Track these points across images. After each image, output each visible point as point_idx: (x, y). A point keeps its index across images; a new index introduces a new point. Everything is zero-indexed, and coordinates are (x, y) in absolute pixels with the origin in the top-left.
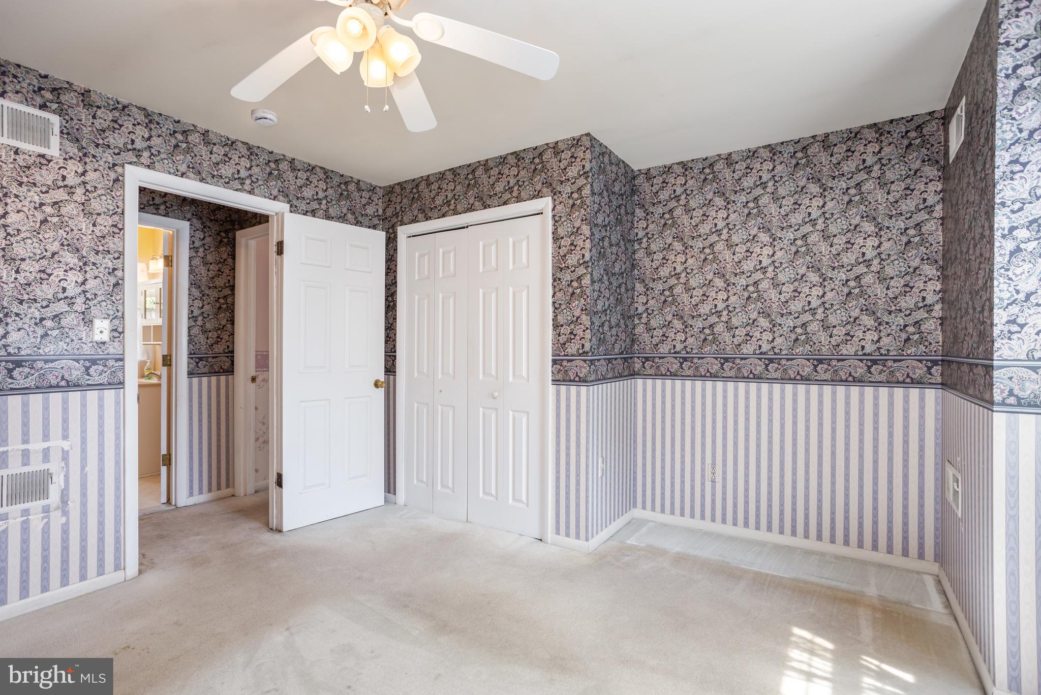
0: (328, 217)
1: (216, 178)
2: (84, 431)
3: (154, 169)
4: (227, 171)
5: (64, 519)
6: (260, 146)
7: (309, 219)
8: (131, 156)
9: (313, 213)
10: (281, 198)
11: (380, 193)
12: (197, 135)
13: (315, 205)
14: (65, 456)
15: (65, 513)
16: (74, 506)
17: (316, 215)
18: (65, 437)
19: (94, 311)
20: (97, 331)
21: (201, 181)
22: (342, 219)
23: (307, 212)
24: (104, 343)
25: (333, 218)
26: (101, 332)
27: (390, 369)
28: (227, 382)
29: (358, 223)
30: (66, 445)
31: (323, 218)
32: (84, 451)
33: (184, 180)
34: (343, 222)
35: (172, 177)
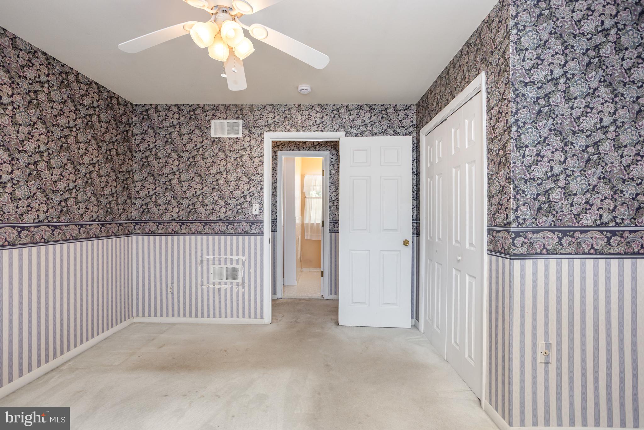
0: (372, 134)
1: (304, 127)
2: (250, 254)
3: (276, 132)
4: (310, 123)
5: (243, 290)
6: (328, 103)
7: (360, 138)
8: (267, 128)
9: (362, 134)
10: (341, 129)
11: (414, 108)
12: (295, 108)
13: (363, 129)
14: (244, 264)
15: (244, 288)
16: (246, 285)
17: (364, 134)
18: (244, 255)
19: (253, 201)
20: (253, 210)
21: (297, 132)
22: (384, 133)
23: (357, 134)
24: (256, 215)
25: (376, 134)
26: (255, 210)
27: (417, 233)
28: (335, 235)
29: (395, 133)
30: (244, 258)
31: (369, 136)
32: (250, 262)
33: (289, 133)
34: (384, 135)
35: (284, 133)
